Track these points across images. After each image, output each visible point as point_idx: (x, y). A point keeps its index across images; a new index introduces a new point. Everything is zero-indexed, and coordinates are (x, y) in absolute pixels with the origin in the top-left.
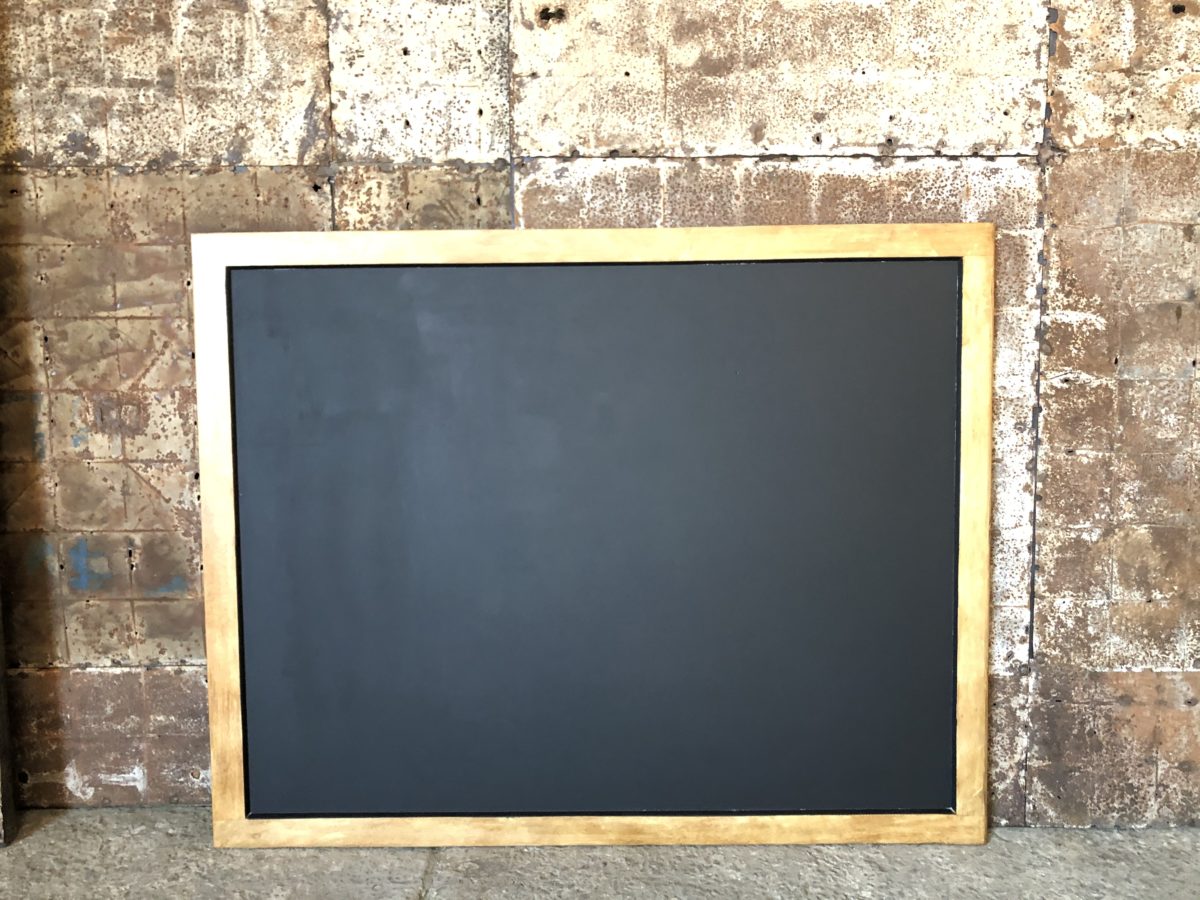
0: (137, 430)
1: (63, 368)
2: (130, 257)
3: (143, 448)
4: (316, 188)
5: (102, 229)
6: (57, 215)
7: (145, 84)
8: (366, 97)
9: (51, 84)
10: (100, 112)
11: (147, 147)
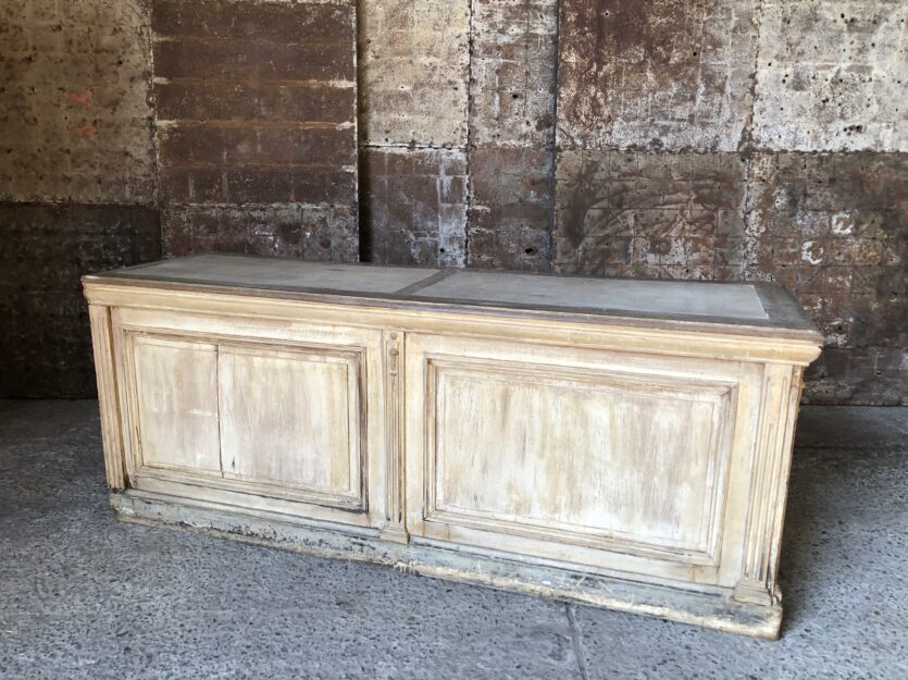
0: (667, 252)
1: (641, 228)
2: (671, 186)
3: (668, 260)
4: (743, 160)
5: (661, 175)
6: (645, 169)
7: (684, 120)
8: (765, 126)
9: (648, 120)
10: (665, 130)
11: (681, 143)
